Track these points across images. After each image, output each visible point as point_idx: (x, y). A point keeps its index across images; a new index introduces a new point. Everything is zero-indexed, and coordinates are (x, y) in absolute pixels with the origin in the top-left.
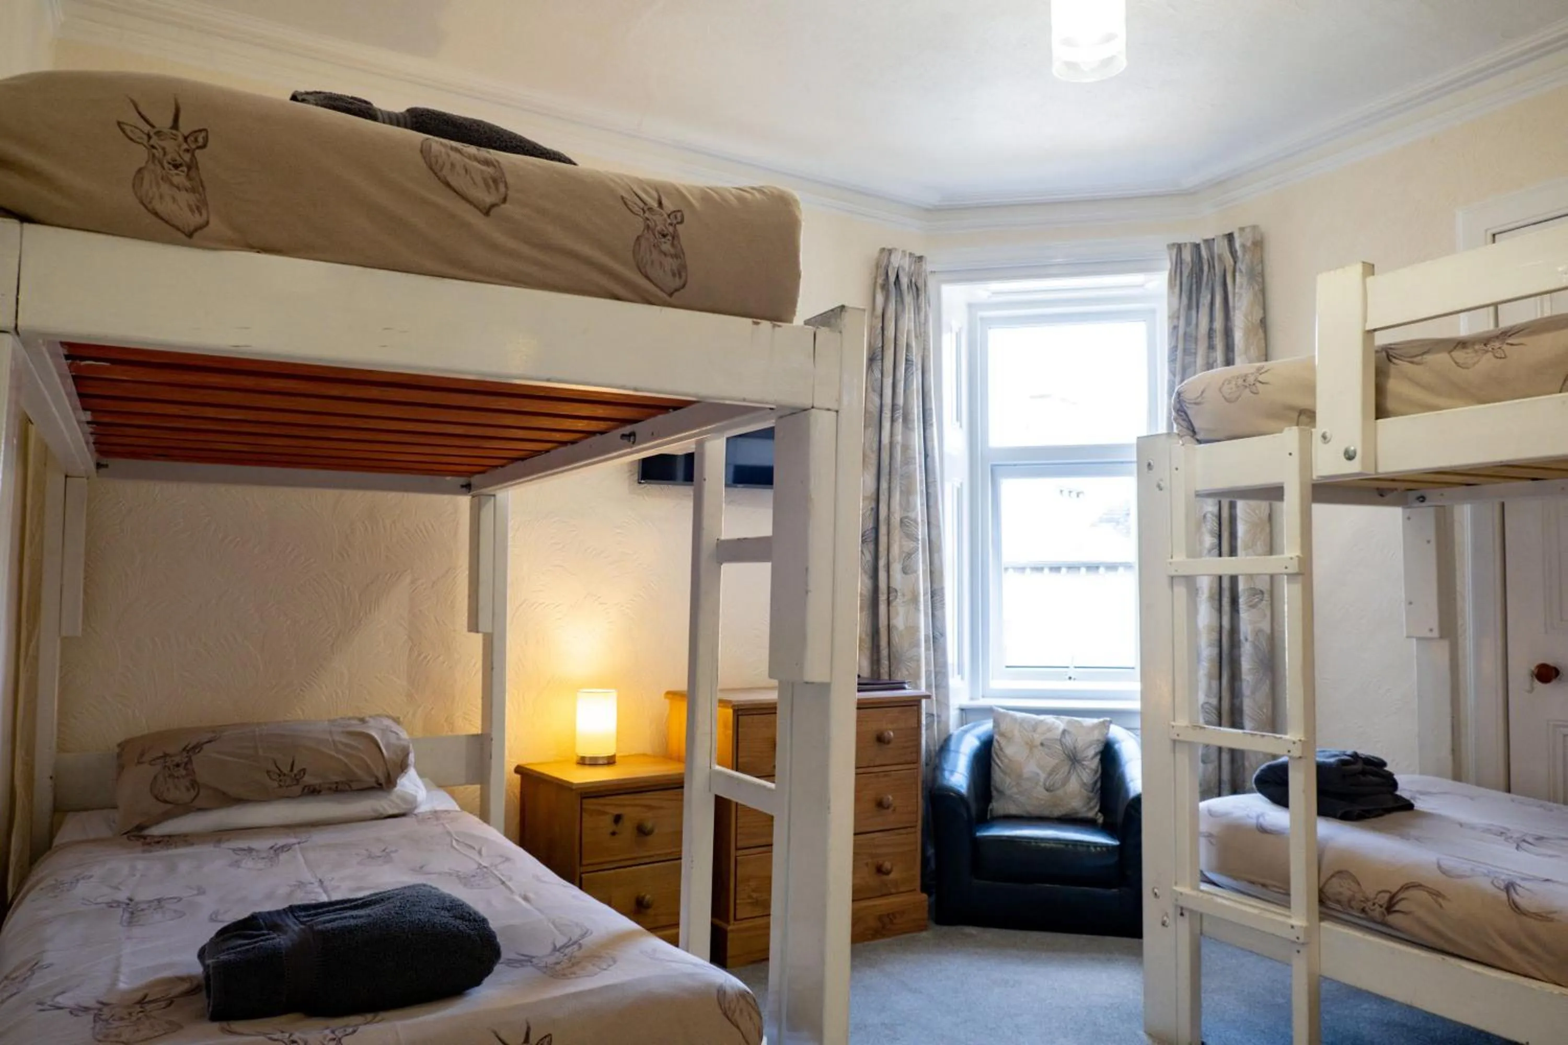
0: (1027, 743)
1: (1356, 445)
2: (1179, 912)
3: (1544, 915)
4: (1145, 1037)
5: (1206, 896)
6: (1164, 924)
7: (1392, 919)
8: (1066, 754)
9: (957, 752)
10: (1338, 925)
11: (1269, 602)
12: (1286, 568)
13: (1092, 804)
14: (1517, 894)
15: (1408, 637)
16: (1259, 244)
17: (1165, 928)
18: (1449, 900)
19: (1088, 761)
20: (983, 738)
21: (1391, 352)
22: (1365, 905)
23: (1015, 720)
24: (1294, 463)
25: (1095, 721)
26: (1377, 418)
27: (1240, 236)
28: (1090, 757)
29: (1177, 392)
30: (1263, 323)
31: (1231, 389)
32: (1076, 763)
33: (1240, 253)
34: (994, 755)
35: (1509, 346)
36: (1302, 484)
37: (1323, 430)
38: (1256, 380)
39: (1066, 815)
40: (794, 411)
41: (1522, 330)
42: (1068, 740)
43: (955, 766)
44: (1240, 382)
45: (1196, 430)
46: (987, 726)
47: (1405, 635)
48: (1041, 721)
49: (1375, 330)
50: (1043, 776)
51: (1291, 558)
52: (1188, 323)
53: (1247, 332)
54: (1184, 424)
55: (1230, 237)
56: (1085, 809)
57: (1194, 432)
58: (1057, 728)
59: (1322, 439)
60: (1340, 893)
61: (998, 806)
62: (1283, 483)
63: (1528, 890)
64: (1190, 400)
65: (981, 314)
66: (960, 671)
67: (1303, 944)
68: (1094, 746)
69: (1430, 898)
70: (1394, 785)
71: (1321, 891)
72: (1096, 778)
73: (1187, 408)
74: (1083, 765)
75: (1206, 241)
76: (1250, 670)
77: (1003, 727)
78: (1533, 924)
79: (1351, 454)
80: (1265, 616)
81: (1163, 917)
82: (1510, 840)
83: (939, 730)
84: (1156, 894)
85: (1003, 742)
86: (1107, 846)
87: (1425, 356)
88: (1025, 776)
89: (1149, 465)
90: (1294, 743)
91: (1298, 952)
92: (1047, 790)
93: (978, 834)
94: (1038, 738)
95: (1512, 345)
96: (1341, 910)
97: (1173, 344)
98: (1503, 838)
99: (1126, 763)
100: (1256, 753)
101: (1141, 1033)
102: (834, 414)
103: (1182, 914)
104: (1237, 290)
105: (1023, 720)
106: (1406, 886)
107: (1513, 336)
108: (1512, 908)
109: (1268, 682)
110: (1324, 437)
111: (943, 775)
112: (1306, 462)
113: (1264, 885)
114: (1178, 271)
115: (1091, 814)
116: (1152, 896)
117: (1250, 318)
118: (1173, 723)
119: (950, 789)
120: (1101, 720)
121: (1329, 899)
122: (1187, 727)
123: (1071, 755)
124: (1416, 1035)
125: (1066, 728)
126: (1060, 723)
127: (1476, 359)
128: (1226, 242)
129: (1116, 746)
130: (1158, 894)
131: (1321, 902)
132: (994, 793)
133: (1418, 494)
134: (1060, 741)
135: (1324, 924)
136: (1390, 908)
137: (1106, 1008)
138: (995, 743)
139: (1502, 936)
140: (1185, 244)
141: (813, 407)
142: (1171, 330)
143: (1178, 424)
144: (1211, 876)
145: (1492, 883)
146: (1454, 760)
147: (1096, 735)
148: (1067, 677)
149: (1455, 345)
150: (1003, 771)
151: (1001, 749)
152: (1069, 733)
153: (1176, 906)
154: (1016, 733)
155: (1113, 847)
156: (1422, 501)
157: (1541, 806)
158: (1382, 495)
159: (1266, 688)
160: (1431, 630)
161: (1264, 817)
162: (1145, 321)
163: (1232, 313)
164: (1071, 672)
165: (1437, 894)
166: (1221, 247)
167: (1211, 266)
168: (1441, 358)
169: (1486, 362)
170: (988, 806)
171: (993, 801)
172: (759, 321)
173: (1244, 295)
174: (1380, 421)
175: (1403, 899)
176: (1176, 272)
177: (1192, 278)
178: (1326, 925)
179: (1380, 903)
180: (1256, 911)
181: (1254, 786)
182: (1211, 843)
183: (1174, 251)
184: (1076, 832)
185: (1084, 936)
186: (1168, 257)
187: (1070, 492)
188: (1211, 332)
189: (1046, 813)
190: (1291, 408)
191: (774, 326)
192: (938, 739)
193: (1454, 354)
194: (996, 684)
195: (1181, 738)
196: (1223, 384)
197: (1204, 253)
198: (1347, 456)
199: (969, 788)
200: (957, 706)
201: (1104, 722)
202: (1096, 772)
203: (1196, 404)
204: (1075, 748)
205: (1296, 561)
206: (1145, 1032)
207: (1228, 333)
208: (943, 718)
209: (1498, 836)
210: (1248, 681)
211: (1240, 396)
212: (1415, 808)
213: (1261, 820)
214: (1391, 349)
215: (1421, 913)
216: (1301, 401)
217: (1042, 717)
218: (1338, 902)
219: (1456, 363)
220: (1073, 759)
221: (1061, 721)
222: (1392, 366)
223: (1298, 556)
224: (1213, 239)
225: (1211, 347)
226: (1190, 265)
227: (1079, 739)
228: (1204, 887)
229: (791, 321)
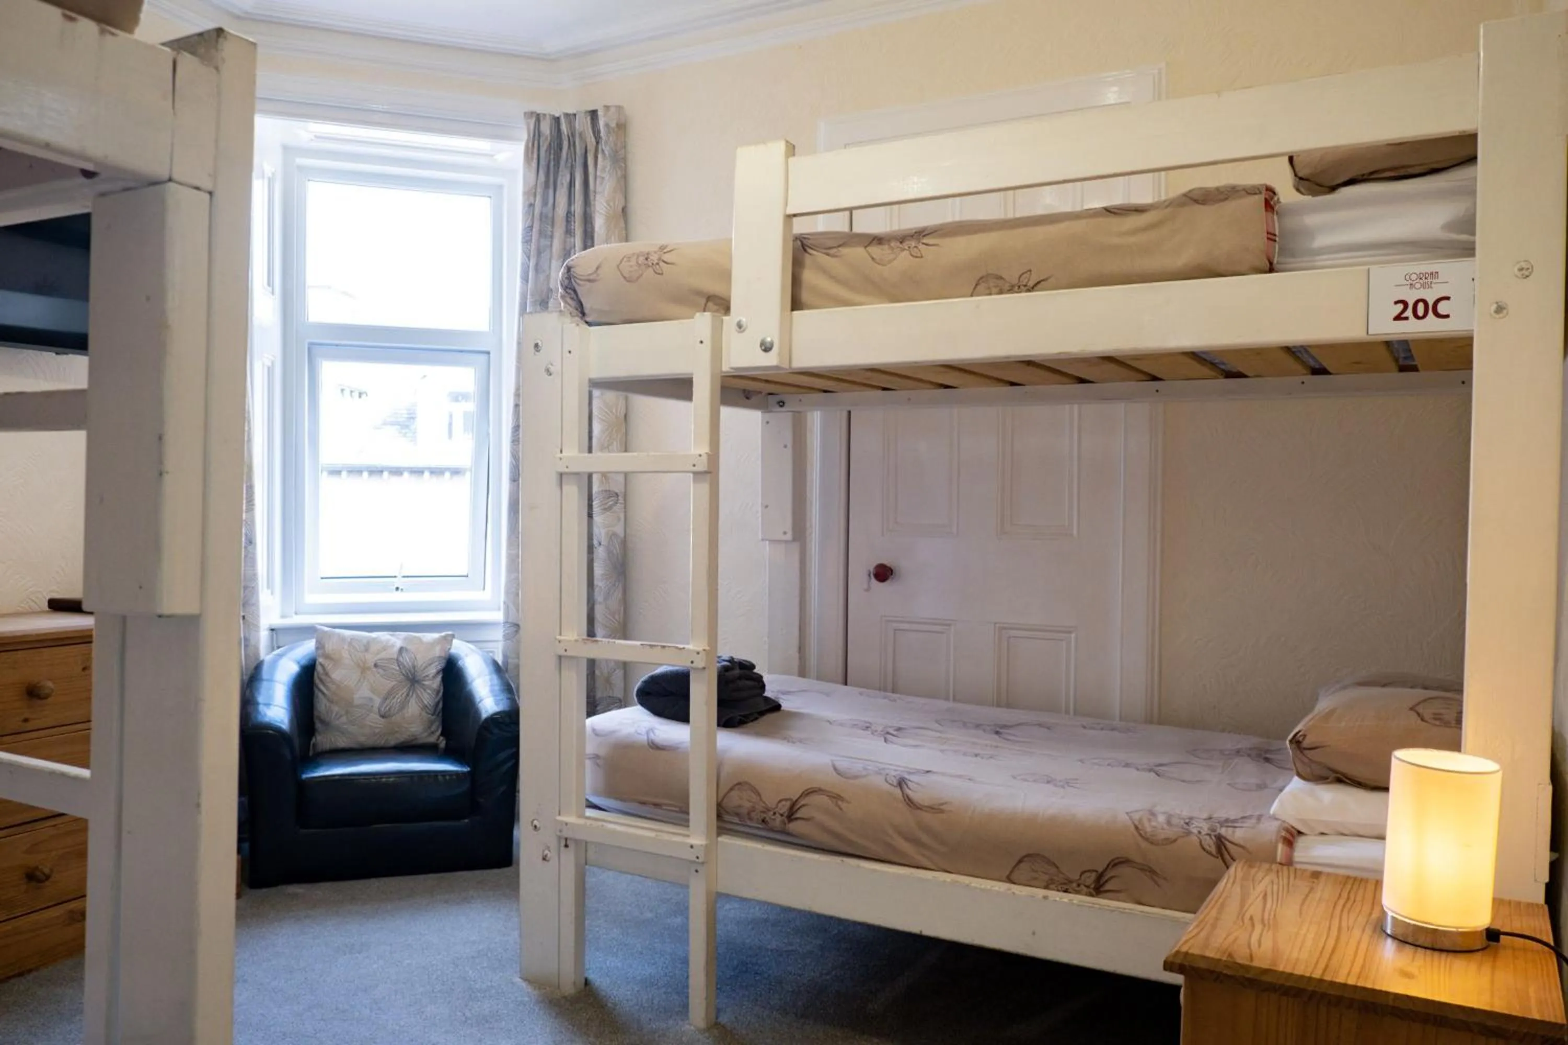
0: (359, 666)
1: (772, 336)
2: (563, 843)
3: (936, 807)
4: (524, 985)
5: (595, 824)
6: (544, 858)
7: (794, 827)
8: (403, 675)
9: (271, 680)
10: (735, 838)
11: (623, 506)
12: (694, 466)
13: (433, 728)
14: (909, 789)
15: (763, 540)
16: (622, 127)
17: (545, 862)
18: (848, 802)
19: (430, 680)
20: (304, 662)
21: (805, 242)
22: (765, 815)
23: (342, 639)
24: (705, 352)
25: (436, 636)
26: (793, 309)
27: (605, 115)
28: (431, 676)
29: (567, 266)
30: (624, 210)
31: (631, 266)
32: (416, 685)
33: (603, 134)
34: (317, 681)
35: (924, 246)
36: (713, 376)
37: (738, 319)
38: (660, 259)
39: (403, 743)
40: (132, 184)
41: (935, 231)
42: (406, 659)
43: (271, 697)
44: (641, 259)
45: (586, 311)
46: (307, 648)
47: (760, 538)
48: (374, 639)
49: (795, 215)
50: (377, 701)
51: (700, 455)
52: (545, 203)
53: (608, 219)
54: (573, 303)
55: (594, 114)
56: (426, 734)
57: (583, 314)
58: (393, 646)
59: (737, 328)
60: (740, 806)
61: (323, 740)
62: (692, 374)
63: (918, 784)
64: (582, 275)
65: (300, 161)
66: (270, 585)
67: (703, 863)
68: (437, 663)
69: (830, 802)
70: (763, 687)
71: (719, 805)
72: (437, 700)
73: (578, 284)
74: (424, 685)
75: (567, 115)
76: (602, 575)
77: (329, 647)
78: (927, 817)
79: (768, 345)
80: (619, 519)
81: (543, 851)
82: (876, 733)
83: (246, 656)
84: (535, 827)
85: (329, 665)
86: (456, 773)
87: (840, 249)
88: (356, 702)
89: (536, 345)
90: (698, 653)
91: (697, 871)
92: (383, 717)
93: (304, 776)
94: (371, 659)
95: (927, 245)
96: (738, 822)
97: (529, 223)
98: (869, 733)
99: (472, 681)
100: (607, 661)
101: (518, 980)
102: (207, 196)
103: (566, 846)
104: (598, 173)
105: (353, 639)
106: (806, 792)
107: (928, 237)
108: (907, 804)
109: (620, 585)
110: (740, 326)
111: (257, 711)
112: (717, 354)
113: (656, 805)
114: (536, 143)
115: (432, 739)
116: (531, 828)
117: (612, 204)
118: (558, 637)
119: (269, 726)
120: (443, 634)
121: (728, 813)
122: (576, 641)
123: (410, 675)
124: (779, 928)
125: (404, 645)
126: (396, 640)
127: (892, 256)
128: (589, 118)
129: (460, 663)
130: (538, 826)
131: (719, 816)
132: (318, 725)
133: (778, 398)
134: (397, 660)
135: (720, 839)
136: (791, 816)
137: (473, 957)
138: (319, 668)
139: (900, 833)
140: (545, 115)
141: (170, 180)
142: (526, 209)
143: (566, 302)
144: (595, 800)
145: (886, 781)
146: (800, 658)
147: (438, 651)
148: (394, 588)
149: (870, 240)
150: (331, 702)
151: (327, 674)
152: (407, 650)
153: (559, 838)
154: (345, 655)
155: (464, 773)
156: (781, 406)
157: (885, 698)
158: (748, 398)
159: (618, 594)
160: (785, 533)
161: (653, 732)
162: (490, 197)
163: (592, 198)
164: (398, 582)
165: (837, 798)
166: (583, 125)
167: (572, 145)
168: (857, 253)
169: (902, 260)
170: (311, 739)
171: (317, 734)
172: (73, 15)
173: (607, 178)
174: (795, 312)
175: (804, 805)
176: (533, 145)
177: (550, 153)
178: (724, 839)
179: (781, 812)
180: (652, 834)
181: (636, 699)
182: (598, 765)
183: (532, 121)
184: (421, 761)
185: (431, 876)
186: (525, 127)
187: (352, 392)
188: (569, 215)
189: (381, 742)
190: (699, 293)
191: (102, 32)
192: (246, 669)
193: (870, 249)
194: (312, 598)
195: (569, 653)
196: (621, 262)
197: (564, 127)
198: (763, 348)
199: (291, 721)
200: (267, 626)
201: (445, 638)
202: (438, 692)
203: (589, 281)
204: (414, 667)
205: (705, 458)
206: (521, 978)
207: (588, 220)
208: (252, 642)
209: (863, 730)
210: (601, 587)
211: (641, 275)
212: (782, 708)
213: (652, 736)
214: (805, 238)
215: (820, 817)
216: (715, 288)
217: (374, 635)
218: (737, 814)
219: (873, 259)
220: (413, 679)
221: (398, 638)
222: (807, 255)
223: (707, 453)
224: (575, 115)
225: (569, 232)
226: (549, 138)
227: (418, 657)
228: (590, 812)
229: (130, 30)
